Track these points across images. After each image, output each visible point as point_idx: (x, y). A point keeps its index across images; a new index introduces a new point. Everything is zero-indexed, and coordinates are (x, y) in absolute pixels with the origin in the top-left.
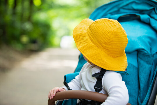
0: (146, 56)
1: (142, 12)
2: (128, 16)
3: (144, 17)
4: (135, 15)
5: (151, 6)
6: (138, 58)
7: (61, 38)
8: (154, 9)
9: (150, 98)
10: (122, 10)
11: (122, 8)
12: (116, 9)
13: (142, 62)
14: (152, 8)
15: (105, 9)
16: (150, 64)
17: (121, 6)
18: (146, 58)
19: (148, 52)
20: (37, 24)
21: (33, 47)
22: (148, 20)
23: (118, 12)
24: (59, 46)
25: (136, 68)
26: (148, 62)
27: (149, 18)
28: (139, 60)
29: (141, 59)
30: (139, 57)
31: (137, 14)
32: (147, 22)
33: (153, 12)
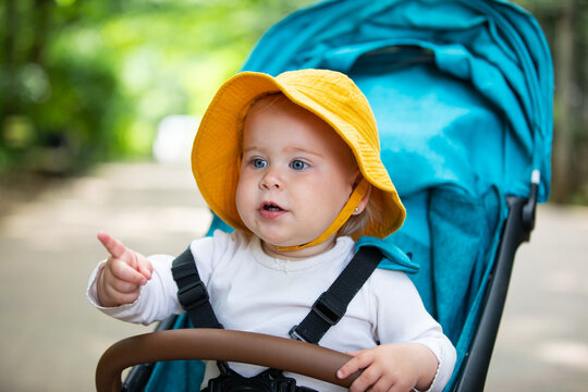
0: (461, 204)
1: (443, 35)
2: (393, 50)
3: (450, 55)
4: (417, 48)
5: (477, 13)
6: (432, 214)
7: (157, 122)
8: (486, 25)
9: (472, 353)
10: (368, 30)
11: (370, 21)
12: (345, 26)
13: (444, 227)
14: (479, 20)
15: (305, 26)
16: (474, 233)
17: (366, 13)
18: (460, 213)
19: (466, 191)
20: (63, 75)
21: (52, 159)
22: (465, 67)
23: (353, 37)
24: (150, 156)
25: (423, 248)
26: (465, 228)
27: (467, 61)
28: (437, 220)
29: (443, 216)
30: (436, 211)
31: (424, 44)
32: (461, 71)
33: (484, 35)
